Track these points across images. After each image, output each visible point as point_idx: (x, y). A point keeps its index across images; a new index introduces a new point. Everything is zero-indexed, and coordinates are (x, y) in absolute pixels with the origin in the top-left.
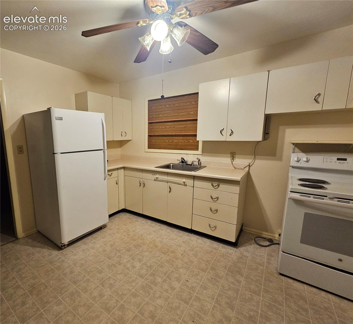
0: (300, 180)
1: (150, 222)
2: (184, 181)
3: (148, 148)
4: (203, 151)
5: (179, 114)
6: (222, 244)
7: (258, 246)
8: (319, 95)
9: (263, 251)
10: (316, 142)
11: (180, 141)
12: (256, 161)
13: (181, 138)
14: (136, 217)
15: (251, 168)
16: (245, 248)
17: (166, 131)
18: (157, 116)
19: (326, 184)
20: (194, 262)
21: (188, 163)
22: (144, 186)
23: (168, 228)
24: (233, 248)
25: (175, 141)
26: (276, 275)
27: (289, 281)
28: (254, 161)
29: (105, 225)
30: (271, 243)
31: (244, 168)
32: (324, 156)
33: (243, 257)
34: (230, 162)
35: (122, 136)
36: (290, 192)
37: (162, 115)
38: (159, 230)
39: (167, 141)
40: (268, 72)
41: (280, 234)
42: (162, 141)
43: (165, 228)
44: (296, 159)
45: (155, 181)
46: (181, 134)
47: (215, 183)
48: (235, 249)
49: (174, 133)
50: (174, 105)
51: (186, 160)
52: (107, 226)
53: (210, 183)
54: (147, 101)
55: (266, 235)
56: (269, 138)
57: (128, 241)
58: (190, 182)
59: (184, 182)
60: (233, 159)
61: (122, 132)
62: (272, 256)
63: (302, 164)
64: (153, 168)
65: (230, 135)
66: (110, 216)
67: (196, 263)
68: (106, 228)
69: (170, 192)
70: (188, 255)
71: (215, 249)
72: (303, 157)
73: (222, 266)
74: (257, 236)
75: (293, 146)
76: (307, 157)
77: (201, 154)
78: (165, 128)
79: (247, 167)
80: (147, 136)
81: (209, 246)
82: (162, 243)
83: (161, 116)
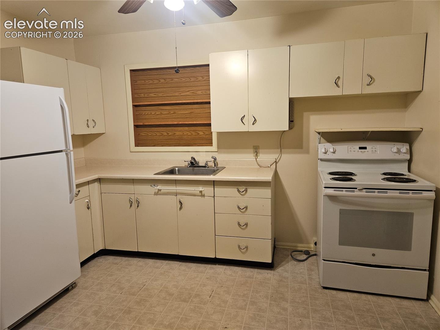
0: (331, 174)
1: (150, 262)
2: (201, 190)
3: (135, 146)
4: (219, 147)
5: (180, 94)
6: (256, 270)
7: (295, 262)
8: (339, 78)
9: (302, 266)
10: (340, 130)
11: (185, 134)
12: (282, 155)
13: (187, 128)
14: (127, 258)
15: (277, 165)
16: (282, 268)
17: (163, 119)
18: (146, 96)
19: (353, 176)
20: (227, 301)
21: (200, 165)
22: (138, 206)
23: (181, 265)
24: (269, 271)
25: (177, 133)
26: (320, 290)
27: (333, 294)
28: (280, 155)
29: (75, 283)
30: (308, 256)
31: (271, 166)
32: (348, 145)
33: (283, 279)
34: (254, 159)
35: (88, 127)
36: (324, 188)
37: (155, 95)
38: (169, 270)
39: (166, 134)
40: (289, 47)
41: (316, 242)
42: (158, 134)
43: (176, 266)
44: (323, 151)
45: (155, 196)
46: (187, 123)
47: (241, 187)
48: (272, 272)
49: (175, 121)
50: (172, 80)
51: (197, 161)
52: (78, 285)
53: (235, 188)
54: (129, 70)
55: (301, 247)
56: (294, 127)
57: (123, 298)
58: (208, 190)
59: (201, 192)
60: (257, 155)
61: (88, 120)
62: (312, 270)
63: (330, 156)
64: (152, 176)
65: (253, 124)
66: (83, 264)
67: (231, 301)
68: (77, 287)
69: (181, 208)
70: (219, 294)
71: (250, 277)
72: (330, 147)
73: (262, 296)
74: (292, 250)
75: (318, 136)
76: (334, 147)
77: (217, 151)
78: (161, 114)
79: (274, 164)
80: (133, 125)
81: (241, 276)
82: (177, 288)
83: (152, 95)
